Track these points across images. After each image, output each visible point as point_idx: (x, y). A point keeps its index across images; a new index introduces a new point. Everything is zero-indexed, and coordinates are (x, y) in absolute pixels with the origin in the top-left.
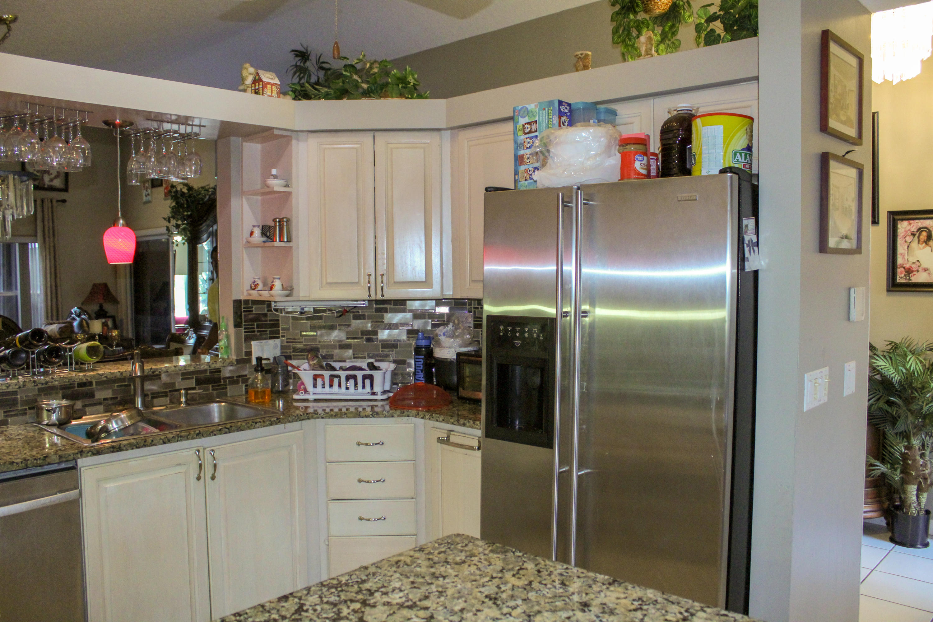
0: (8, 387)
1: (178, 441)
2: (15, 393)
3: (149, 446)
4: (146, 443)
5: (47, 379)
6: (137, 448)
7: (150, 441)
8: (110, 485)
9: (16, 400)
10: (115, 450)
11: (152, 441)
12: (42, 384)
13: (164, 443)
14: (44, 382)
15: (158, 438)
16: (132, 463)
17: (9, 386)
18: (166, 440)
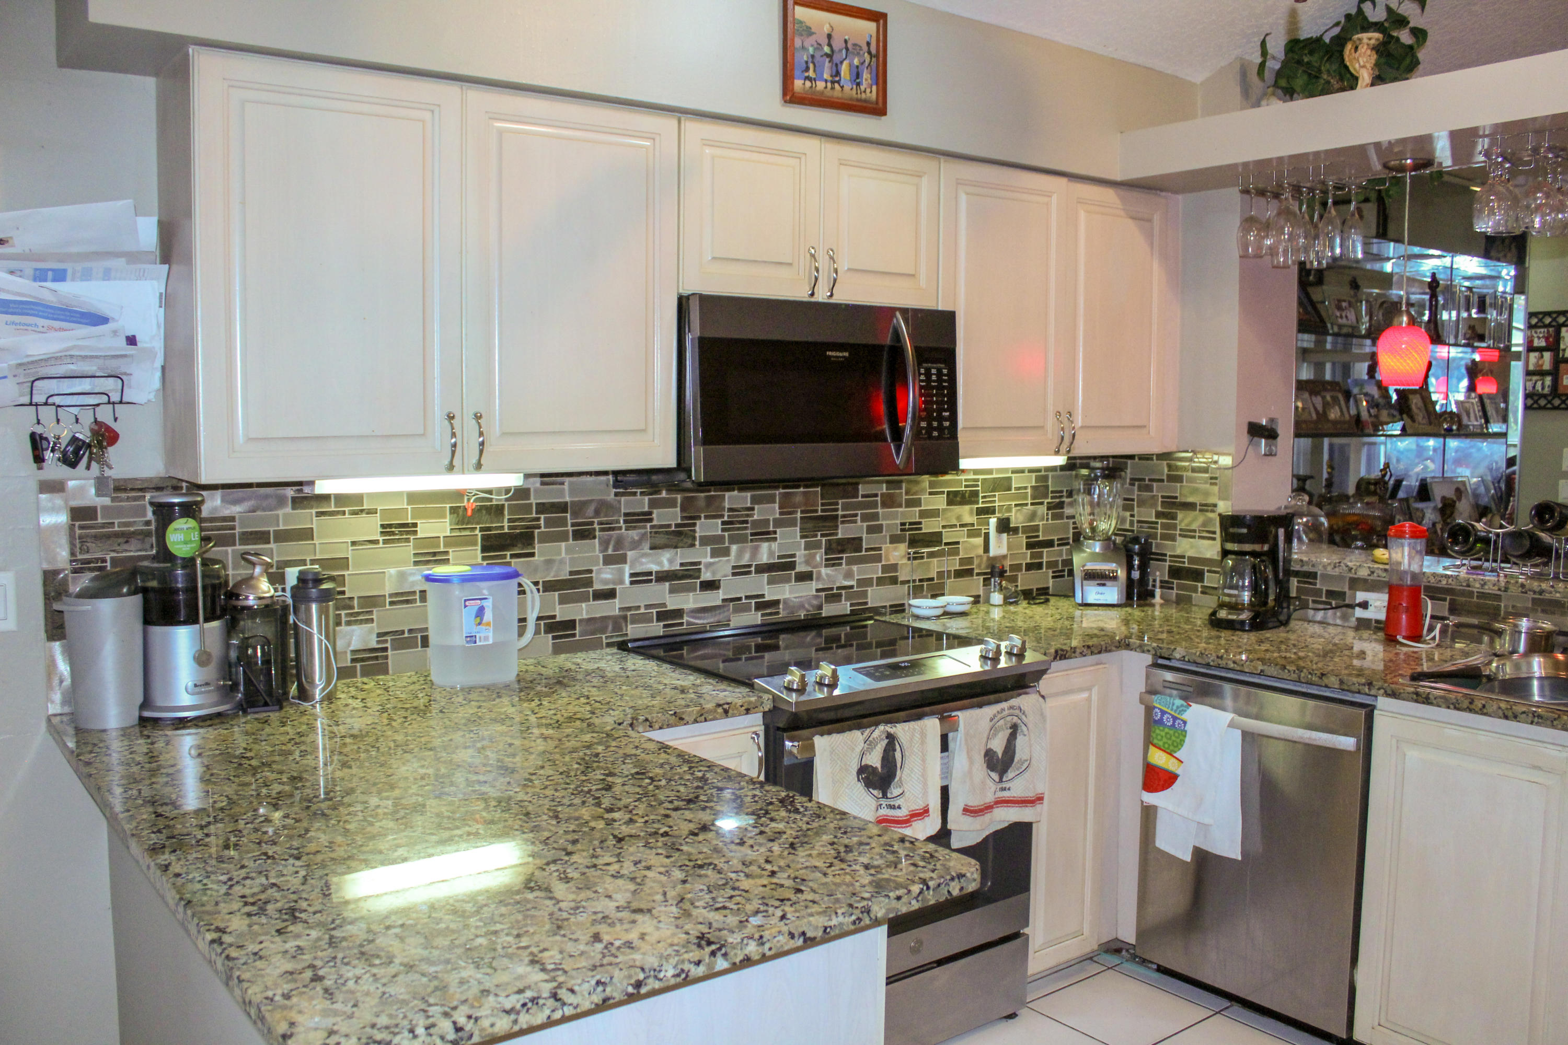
0: (1483, 586)
1: (1532, 723)
2: (1498, 598)
3: (1476, 712)
4: (1472, 707)
5: (1544, 586)
6: (1456, 708)
7: (1480, 706)
8: (1413, 754)
9: (1498, 608)
10: (1420, 699)
11: (1484, 706)
12: (1535, 592)
13: (1506, 717)
14: (1537, 590)
15: (1495, 707)
16: (1451, 732)
17: (1485, 584)
18: (1510, 714)
